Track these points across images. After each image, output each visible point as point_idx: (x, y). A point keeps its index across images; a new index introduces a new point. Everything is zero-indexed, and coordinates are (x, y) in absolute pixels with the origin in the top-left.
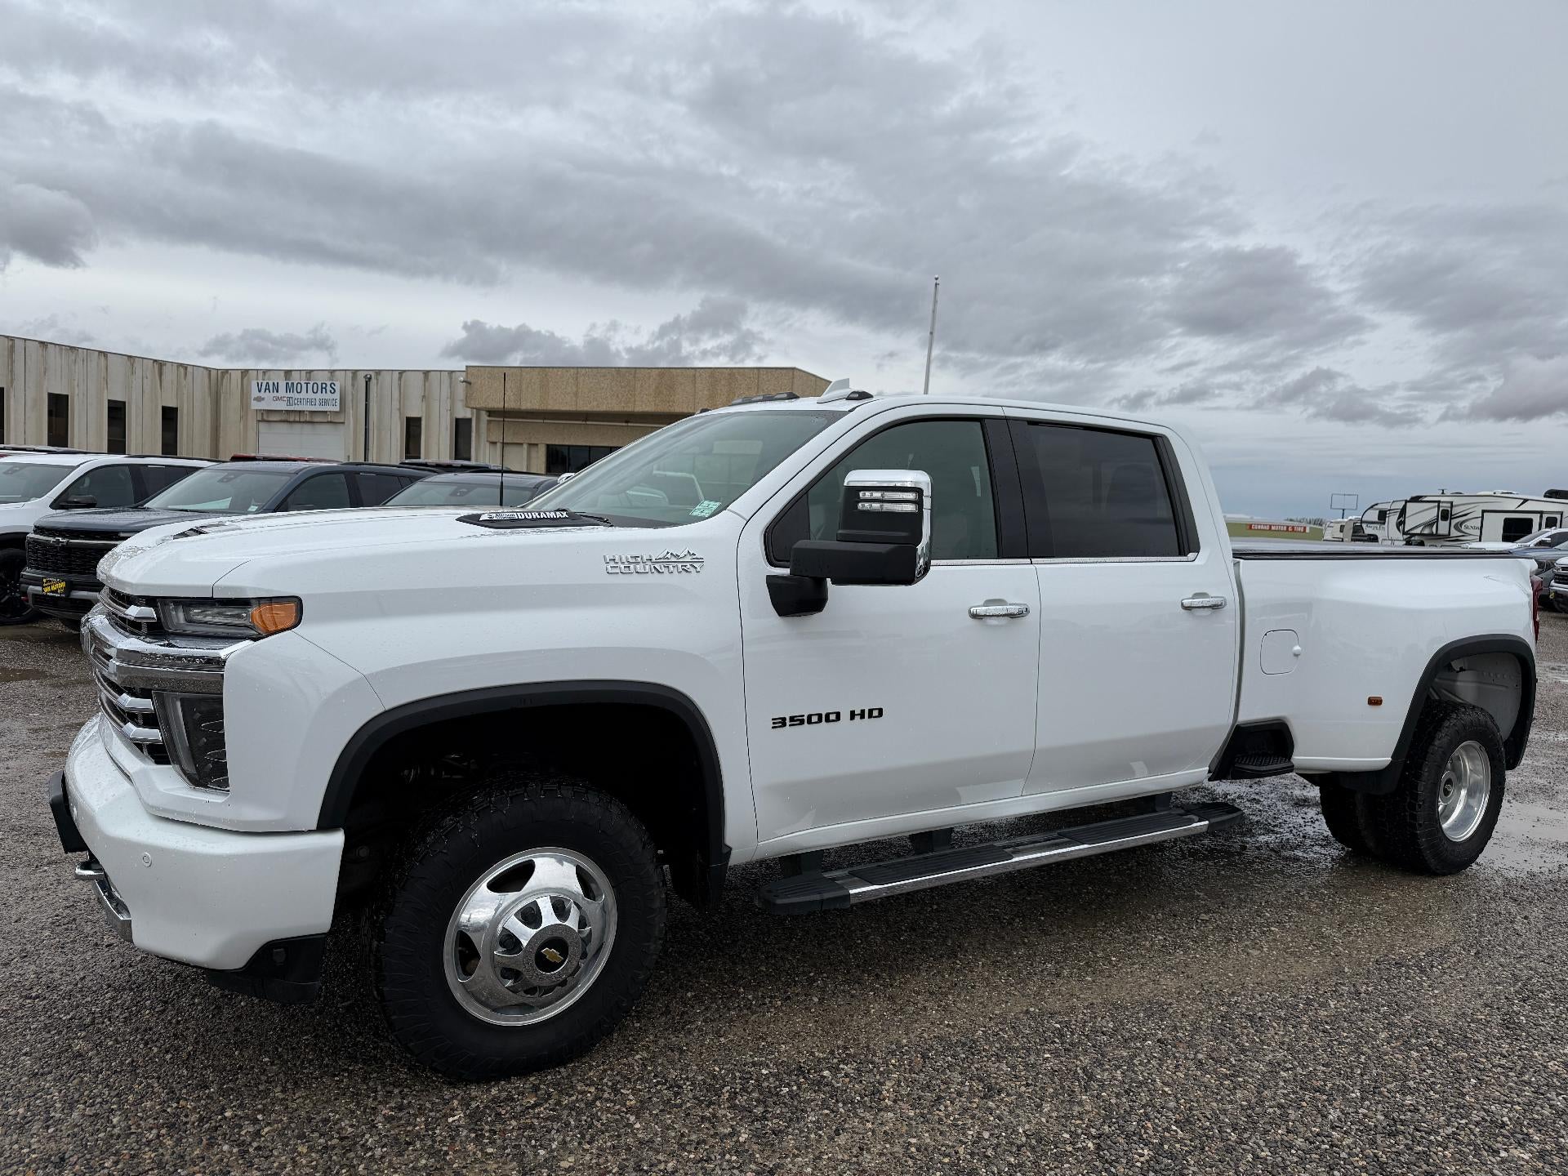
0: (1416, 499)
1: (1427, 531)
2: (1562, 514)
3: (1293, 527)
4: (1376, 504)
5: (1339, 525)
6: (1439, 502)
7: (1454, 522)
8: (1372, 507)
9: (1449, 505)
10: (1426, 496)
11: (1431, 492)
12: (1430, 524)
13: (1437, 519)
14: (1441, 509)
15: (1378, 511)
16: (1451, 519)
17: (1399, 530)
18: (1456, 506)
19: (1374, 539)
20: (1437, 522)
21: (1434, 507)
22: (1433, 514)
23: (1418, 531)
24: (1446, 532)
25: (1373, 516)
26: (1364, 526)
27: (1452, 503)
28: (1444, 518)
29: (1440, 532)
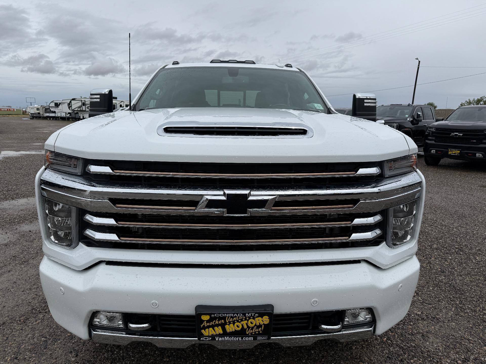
0: (74, 99)
1: (79, 109)
2: (116, 103)
3: (9, 109)
4: (53, 101)
5: (36, 108)
6: (81, 100)
7: (87, 106)
8: (52, 102)
9: (84, 101)
10: (76, 99)
11: (78, 97)
12: (80, 107)
13: (82, 105)
14: (82, 102)
15: (54, 103)
16: (85, 105)
17: (70, 109)
18: (86, 101)
19: (54, 112)
20: (82, 106)
21: (80, 102)
22: (80, 104)
23: (76, 109)
24: (84, 109)
25: (53, 105)
26: (50, 108)
27: (85, 100)
28: (84, 105)
29: (83, 109)
